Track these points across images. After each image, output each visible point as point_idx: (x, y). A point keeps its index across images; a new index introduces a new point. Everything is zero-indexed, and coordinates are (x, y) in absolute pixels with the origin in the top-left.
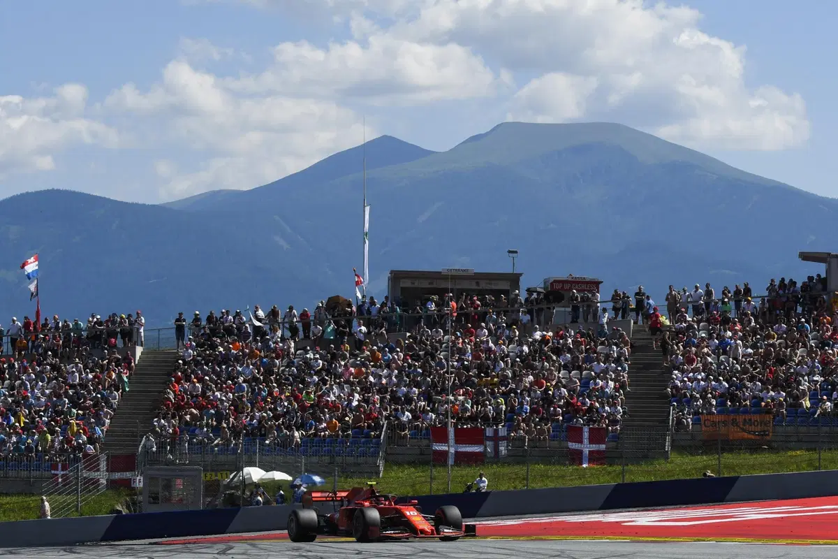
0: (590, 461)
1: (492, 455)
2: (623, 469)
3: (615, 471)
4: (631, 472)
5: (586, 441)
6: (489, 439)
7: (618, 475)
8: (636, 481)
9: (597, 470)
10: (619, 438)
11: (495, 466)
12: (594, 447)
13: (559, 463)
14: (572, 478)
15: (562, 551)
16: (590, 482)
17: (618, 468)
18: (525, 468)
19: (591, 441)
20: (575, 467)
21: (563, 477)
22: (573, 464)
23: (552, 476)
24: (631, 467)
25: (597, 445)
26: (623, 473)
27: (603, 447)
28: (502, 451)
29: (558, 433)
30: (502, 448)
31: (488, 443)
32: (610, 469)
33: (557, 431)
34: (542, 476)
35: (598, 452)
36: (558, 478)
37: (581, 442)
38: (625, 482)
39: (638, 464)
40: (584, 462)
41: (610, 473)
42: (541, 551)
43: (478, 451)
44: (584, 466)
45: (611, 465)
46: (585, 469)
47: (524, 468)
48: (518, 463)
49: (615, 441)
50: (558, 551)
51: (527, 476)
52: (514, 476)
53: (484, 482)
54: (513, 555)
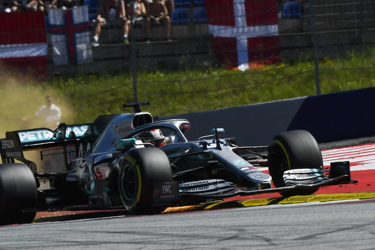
0: (252, 58)
1: (66, 61)
2: (317, 70)
3: (300, 73)
4: (331, 73)
5: (241, 20)
6: (55, 30)
7: (307, 80)
8: (341, 88)
9: (266, 74)
10: (303, 11)
11: (71, 82)
12: (258, 31)
13: (193, 67)
14: (220, 92)
15: (240, 229)
16: (255, 99)
17: (306, 68)
18: (129, 81)
19: (251, 21)
20: (225, 71)
21: (203, 92)
22: (219, 67)
23: (182, 93)
24: (330, 64)
25: (263, 28)
26: (316, 77)
27: (274, 29)
28: (82, 51)
29: (188, 9)
30: (82, 47)
31: (54, 38)
32: (291, 70)
33: (184, 6)
34: (163, 93)
35: (267, 40)
36: (192, 95)
37: (231, 22)
38: (323, 92)
39: (344, 57)
40: (240, 59)
41: (290, 78)
42: (196, 232)
43: (35, 54)
44: (243, 67)
45: (292, 63)
46: (243, 73)
47: (127, 81)
48: (115, 73)
49: (297, 17)
50: (230, 228)
51: (135, 95)
52: (110, 98)
53: (55, 112)
54: (149, 243)
